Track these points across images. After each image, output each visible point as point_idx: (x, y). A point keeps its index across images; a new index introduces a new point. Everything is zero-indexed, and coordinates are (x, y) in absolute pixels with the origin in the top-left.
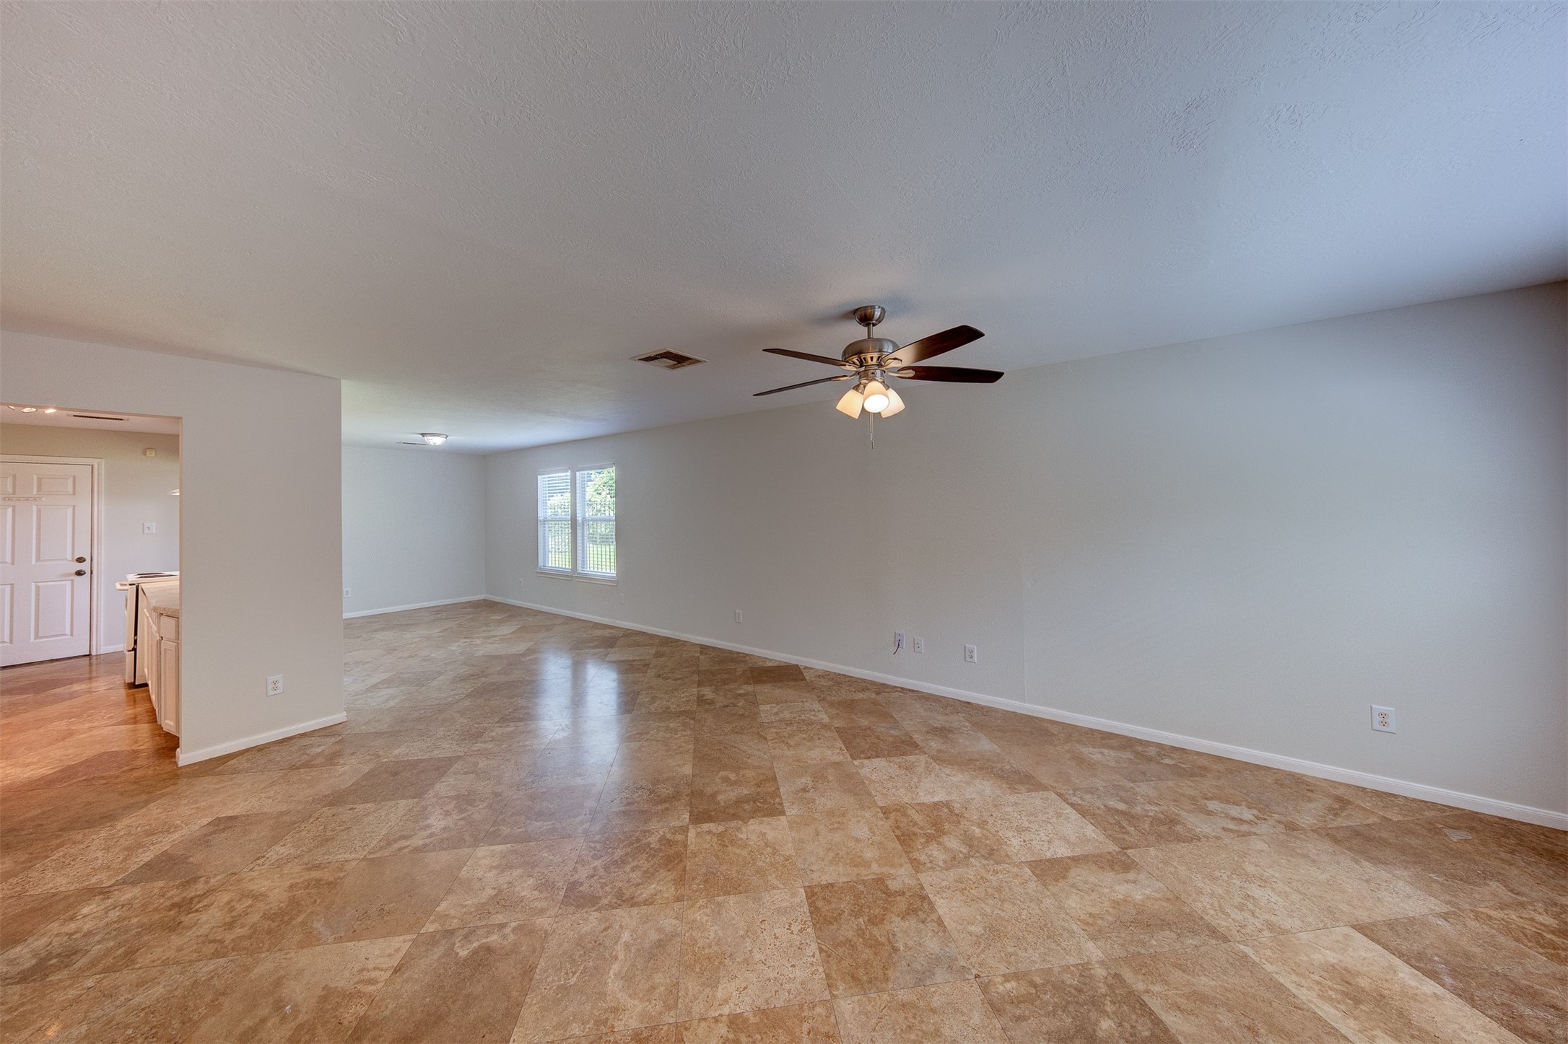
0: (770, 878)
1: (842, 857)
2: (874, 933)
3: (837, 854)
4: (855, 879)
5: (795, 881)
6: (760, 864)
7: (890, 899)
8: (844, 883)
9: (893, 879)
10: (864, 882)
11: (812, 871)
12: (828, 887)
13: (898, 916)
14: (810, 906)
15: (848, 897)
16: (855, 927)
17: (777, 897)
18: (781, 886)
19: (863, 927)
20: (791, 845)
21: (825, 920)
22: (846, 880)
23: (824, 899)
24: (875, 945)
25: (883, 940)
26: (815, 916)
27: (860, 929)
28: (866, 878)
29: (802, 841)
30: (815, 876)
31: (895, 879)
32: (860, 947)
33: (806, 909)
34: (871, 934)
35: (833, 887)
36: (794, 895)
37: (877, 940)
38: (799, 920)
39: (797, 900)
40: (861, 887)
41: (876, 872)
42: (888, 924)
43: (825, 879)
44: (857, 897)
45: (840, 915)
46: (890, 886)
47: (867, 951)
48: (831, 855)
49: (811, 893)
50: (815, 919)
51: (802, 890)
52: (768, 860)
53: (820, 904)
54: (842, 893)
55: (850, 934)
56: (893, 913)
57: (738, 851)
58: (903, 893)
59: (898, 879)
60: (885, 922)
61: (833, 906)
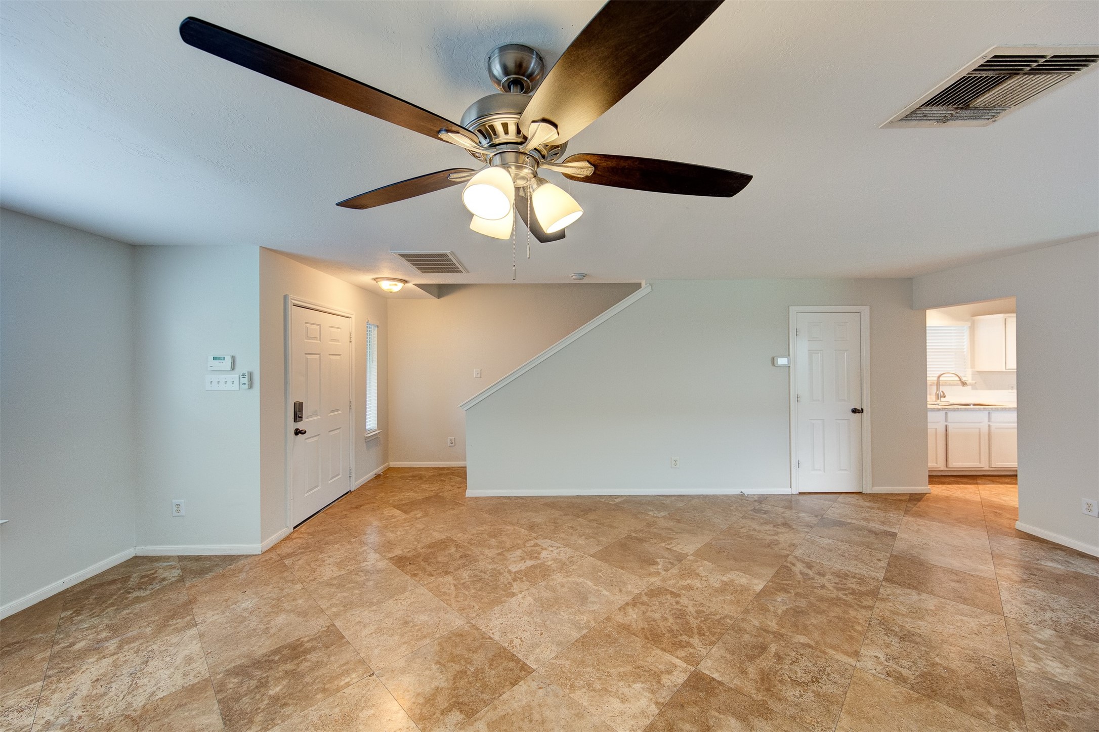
0: (568, 662)
1: (523, 720)
2: (458, 666)
3: (531, 721)
4: (496, 702)
5: (546, 671)
6: (590, 669)
7: (454, 699)
8: (504, 693)
9: (457, 724)
10: (486, 703)
11: (540, 688)
12: (516, 681)
13: (442, 689)
14: (518, 659)
15: (492, 682)
16: (475, 662)
17: (548, 652)
18: (554, 661)
19: (468, 666)
20: (585, 704)
21: (500, 656)
22: (504, 696)
23: (511, 670)
24: (453, 658)
25: (449, 665)
26: (509, 654)
27: (469, 663)
28: (486, 709)
29: (580, 716)
30: (534, 685)
31: (456, 725)
32: (465, 652)
33: (520, 656)
34: (460, 664)
35: (511, 683)
36: (537, 660)
37: (454, 662)
38: (518, 646)
39: (532, 658)
40: (486, 697)
41: (478, 722)
42: (449, 677)
43: (522, 687)
44: (485, 686)
45: (491, 665)
46: (458, 713)
47: (458, 652)
48: (536, 717)
49: (525, 669)
50: (508, 653)
51: (534, 667)
52: (587, 676)
53: (512, 665)
54: (500, 682)
55: (475, 656)
56: (448, 689)
57: (621, 670)
58: (442, 713)
59: (453, 727)
60: (452, 678)
61: (500, 668)
